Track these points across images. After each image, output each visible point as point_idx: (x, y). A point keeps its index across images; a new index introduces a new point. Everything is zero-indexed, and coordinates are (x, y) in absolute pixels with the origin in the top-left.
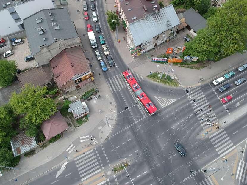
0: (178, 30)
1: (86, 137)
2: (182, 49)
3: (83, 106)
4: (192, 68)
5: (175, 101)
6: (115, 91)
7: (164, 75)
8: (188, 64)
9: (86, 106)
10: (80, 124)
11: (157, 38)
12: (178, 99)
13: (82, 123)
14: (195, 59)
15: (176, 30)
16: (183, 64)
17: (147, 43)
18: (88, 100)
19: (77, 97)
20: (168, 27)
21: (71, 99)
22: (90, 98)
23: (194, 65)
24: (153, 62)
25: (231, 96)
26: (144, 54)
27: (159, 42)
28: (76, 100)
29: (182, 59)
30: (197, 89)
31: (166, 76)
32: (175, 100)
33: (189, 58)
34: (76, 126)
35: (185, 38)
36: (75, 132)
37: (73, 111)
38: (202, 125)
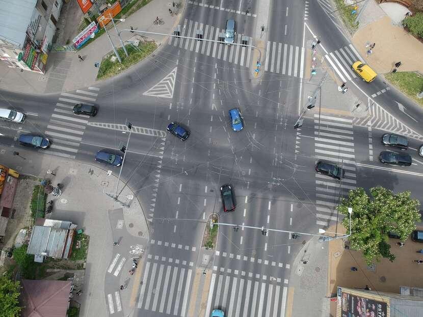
1: (116, 260)
3: (53, 228)
4: (144, 3)
6: (76, 151)
7: (120, 52)
8: (133, 4)
9: (57, 221)
10: (84, 256)
11: (44, 6)
12: (177, 64)
13: (84, 252)
18: (49, 211)
19: (24, 228)
21: (19, 241)
22: (48, 205)
24: (80, 49)
26: (52, 52)
27: (55, 11)
28: (29, 234)
32: (175, 70)
34: (80, 267)
36: (89, 275)
37: (45, 254)
38: (242, 64)
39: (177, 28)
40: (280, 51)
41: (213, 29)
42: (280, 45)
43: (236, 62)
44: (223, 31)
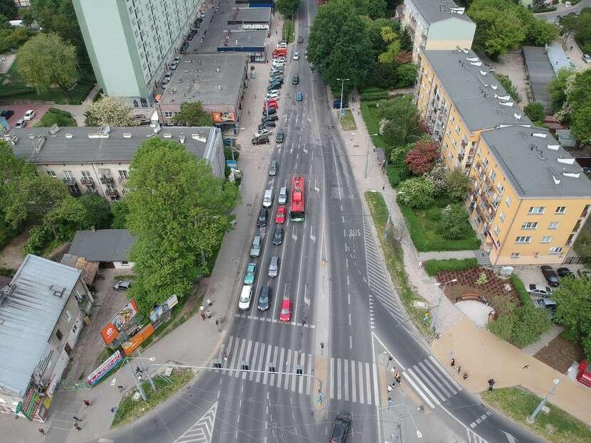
0: (87, 285)
2: (133, 308)
4: (183, 321)
5: (216, 408)
7: (146, 386)
8: (169, 323)
11: (59, 336)
12: (218, 397)
14: (172, 301)
15: (84, 287)
16: (161, 329)
17: (43, 365)
20: (61, 296)
23: (183, 313)
24: (95, 385)
25: (286, 298)
26: (59, 391)
27: (71, 338)
29: (150, 325)
30: (230, 345)
31: (152, 382)
32: (216, 405)
33: (160, 312)
35: (117, 287)
38: (301, 391)
39: (220, 349)
40: (346, 371)
41: (263, 346)
42: (346, 361)
43: (293, 389)
44: (276, 348)
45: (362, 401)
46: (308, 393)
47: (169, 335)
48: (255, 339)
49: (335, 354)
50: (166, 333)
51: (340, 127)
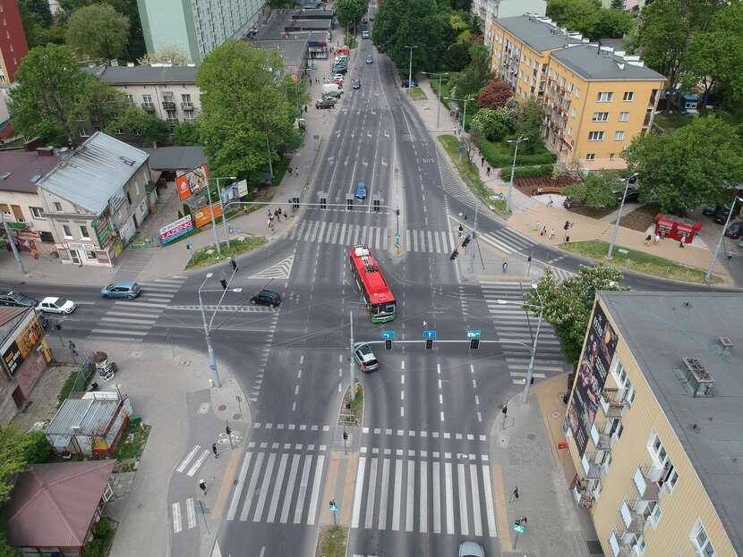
1: (192, 454)
5: (293, 258)
6: (144, 334)
10: (136, 454)
11: (129, 198)
12: (294, 252)
14: (243, 189)
17: (118, 202)
24: (165, 245)
32: (292, 256)
33: (231, 193)
39: (292, 228)
40: (422, 235)
41: (338, 225)
42: (422, 232)
44: (351, 226)
45: (439, 251)
46: (385, 248)
47: (239, 219)
48: (329, 220)
49: (410, 228)
50: (237, 216)
51: (409, 98)
